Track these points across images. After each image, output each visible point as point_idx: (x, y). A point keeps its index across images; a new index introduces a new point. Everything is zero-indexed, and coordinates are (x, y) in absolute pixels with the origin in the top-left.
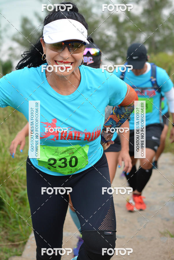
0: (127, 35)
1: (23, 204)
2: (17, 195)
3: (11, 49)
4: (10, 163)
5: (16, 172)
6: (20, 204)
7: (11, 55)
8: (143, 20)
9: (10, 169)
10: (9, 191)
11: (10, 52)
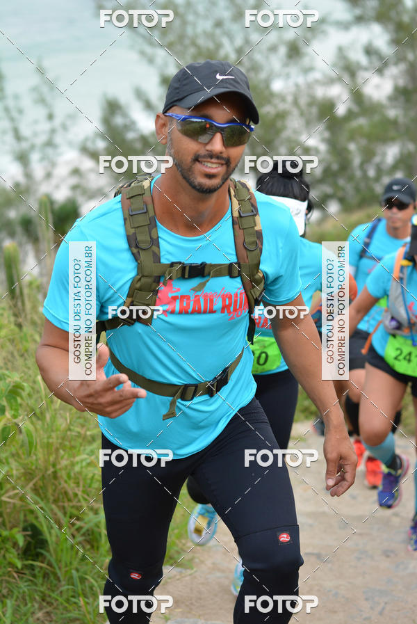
0: (352, 147)
1: (92, 547)
2: (78, 524)
3: (76, 172)
4: (62, 446)
5: (77, 468)
6: (84, 548)
7: (75, 188)
8: (392, 113)
9: (64, 463)
10: (60, 515)
11: (74, 181)
